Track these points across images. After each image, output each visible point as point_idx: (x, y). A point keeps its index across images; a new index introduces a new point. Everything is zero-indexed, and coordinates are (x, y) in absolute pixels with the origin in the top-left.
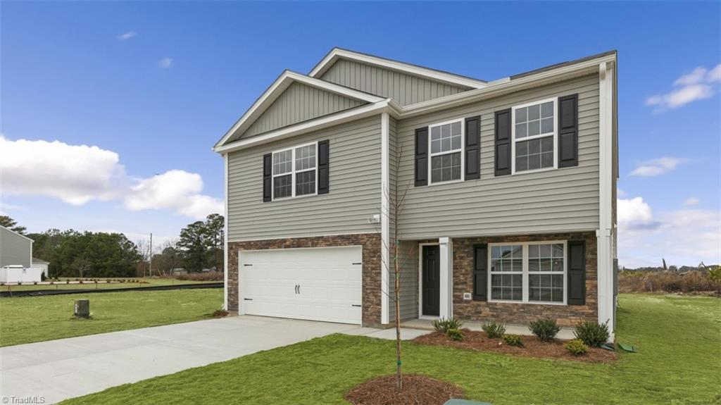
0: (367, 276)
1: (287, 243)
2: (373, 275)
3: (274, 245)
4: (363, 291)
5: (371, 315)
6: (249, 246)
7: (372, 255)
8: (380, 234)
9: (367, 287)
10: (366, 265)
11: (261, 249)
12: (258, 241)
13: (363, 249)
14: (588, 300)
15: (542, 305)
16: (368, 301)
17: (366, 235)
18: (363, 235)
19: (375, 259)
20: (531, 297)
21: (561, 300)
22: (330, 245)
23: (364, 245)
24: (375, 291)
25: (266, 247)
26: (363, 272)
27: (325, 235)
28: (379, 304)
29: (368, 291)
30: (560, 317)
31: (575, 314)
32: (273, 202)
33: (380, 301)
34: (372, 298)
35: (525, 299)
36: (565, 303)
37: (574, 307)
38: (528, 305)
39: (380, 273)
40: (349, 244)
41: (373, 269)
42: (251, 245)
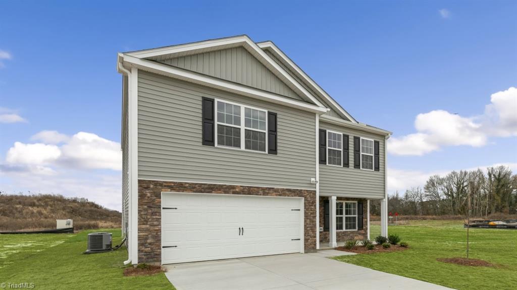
0: (308, 219)
1: (237, 190)
2: (312, 218)
3: (220, 190)
4: (305, 229)
5: (311, 244)
6: (179, 188)
7: (311, 204)
8: (315, 191)
9: (307, 226)
10: (307, 211)
11: (202, 192)
12: (196, 184)
13: (305, 200)
14: (364, 228)
15: (350, 231)
16: (308, 235)
17: (307, 191)
18: (304, 190)
19: (313, 207)
20: (346, 228)
21: (355, 228)
22: (280, 195)
23: (305, 197)
24: (313, 228)
25: (207, 190)
26: (305, 216)
27: (275, 187)
28: (315, 237)
29: (308, 229)
30: (355, 236)
31: (360, 234)
32: (217, 148)
33: (316, 234)
34: (311, 233)
35: (344, 230)
36: (357, 230)
37: (360, 231)
38: (345, 232)
39: (316, 216)
40: (295, 195)
41: (311, 214)
42: (185, 187)
